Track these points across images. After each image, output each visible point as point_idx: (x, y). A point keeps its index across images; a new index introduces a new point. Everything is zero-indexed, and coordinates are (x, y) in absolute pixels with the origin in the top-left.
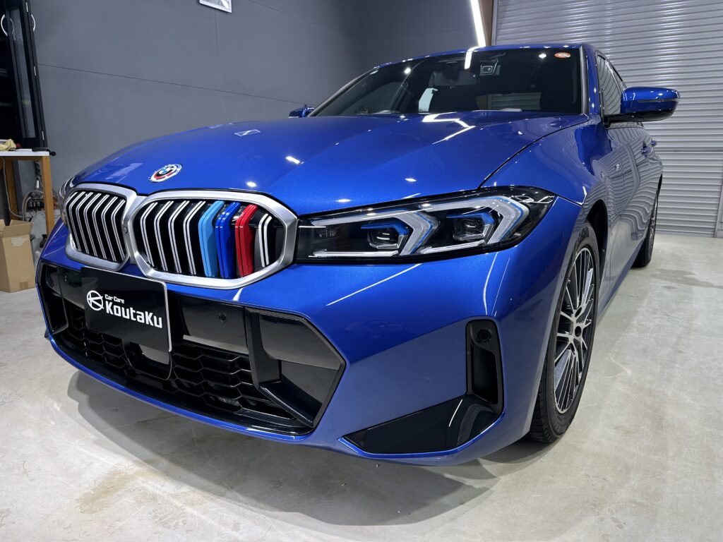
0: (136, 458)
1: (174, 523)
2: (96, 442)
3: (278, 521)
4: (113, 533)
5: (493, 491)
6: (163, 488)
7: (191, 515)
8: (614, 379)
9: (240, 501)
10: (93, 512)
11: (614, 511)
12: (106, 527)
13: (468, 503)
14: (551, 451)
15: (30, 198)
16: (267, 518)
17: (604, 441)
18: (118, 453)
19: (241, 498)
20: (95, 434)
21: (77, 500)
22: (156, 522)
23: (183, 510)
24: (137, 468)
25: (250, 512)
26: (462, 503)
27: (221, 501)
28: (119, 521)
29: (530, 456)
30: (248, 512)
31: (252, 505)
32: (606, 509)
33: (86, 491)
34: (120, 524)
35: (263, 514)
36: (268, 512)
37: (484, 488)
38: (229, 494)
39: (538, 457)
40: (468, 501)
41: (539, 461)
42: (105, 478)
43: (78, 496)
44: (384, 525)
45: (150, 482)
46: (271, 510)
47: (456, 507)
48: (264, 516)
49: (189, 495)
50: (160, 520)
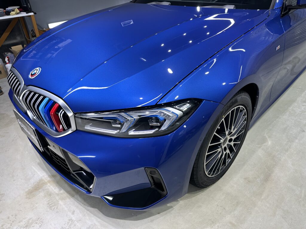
0: (50, 174)
1: (53, 208)
2: (39, 164)
3: (88, 212)
4: (33, 209)
5: (174, 209)
6: (55, 190)
7: (60, 205)
8: (260, 147)
9: (78, 200)
10: (30, 199)
11: (219, 227)
12: (32, 206)
13: (161, 213)
14: (209, 189)
15: (32, 32)
16: (85, 210)
17: (235, 186)
18: (44, 170)
19: (79, 199)
20: (39, 160)
21: (26, 192)
22: (48, 206)
23: (58, 202)
24: (49, 179)
25: (80, 206)
26: (159, 213)
27: (72, 199)
28: (36, 204)
29: (198, 191)
30: (79, 206)
31: (82, 203)
32: (216, 225)
33: (30, 188)
34: (37, 205)
35: (84, 208)
36: (86, 207)
37: (171, 206)
38: (76, 196)
39: (201, 192)
40: (161, 212)
41: (201, 194)
42: (38, 182)
43: (27, 190)
44: (125, 220)
45: (51, 187)
46: (87, 206)
47: (156, 215)
48: (84, 209)
49: (62, 194)
50: (50, 205)
